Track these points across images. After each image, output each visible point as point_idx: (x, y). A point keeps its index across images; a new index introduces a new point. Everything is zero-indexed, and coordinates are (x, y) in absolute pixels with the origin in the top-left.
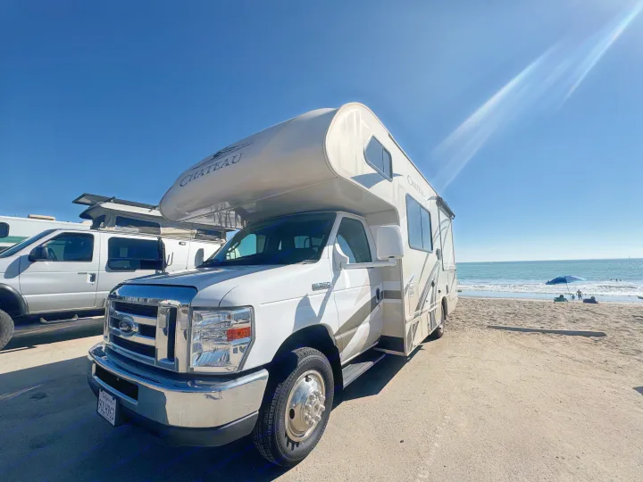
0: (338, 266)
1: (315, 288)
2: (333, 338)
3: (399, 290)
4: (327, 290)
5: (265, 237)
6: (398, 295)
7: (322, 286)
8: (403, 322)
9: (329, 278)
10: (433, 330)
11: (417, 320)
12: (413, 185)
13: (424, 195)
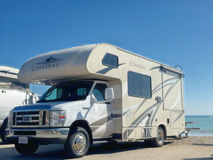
0: (92, 102)
1: (83, 108)
2: (89, 126)
3: (120, 113)
4: (88, 110)
5: (62, 89)
6: (120, 116)
7: (86, 108)
8: (121, 127)
9: (89, 106)
10: (147, 138)
11: (131, 128)
12: (135, 65)
13: (145, 68)
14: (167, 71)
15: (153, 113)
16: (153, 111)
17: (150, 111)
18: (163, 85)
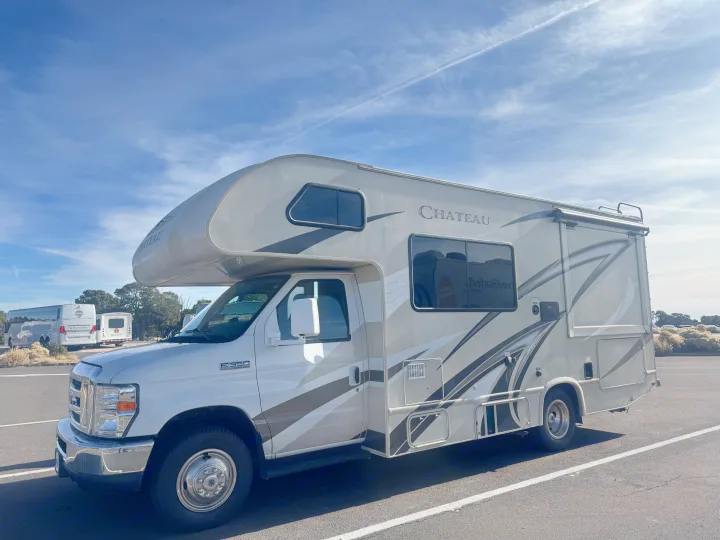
1: (224, 368)
2: (252, 421)
7: (235, 367)
10: (497, 433)
11: (428, 413)
12: (440, 216)
13: (486, 222)
14: (580, 224)
15: (523, 353)
16: (524, 346)
17: (513, 347)
18: (567, 265)
